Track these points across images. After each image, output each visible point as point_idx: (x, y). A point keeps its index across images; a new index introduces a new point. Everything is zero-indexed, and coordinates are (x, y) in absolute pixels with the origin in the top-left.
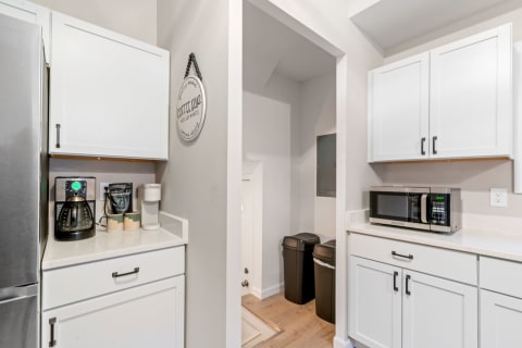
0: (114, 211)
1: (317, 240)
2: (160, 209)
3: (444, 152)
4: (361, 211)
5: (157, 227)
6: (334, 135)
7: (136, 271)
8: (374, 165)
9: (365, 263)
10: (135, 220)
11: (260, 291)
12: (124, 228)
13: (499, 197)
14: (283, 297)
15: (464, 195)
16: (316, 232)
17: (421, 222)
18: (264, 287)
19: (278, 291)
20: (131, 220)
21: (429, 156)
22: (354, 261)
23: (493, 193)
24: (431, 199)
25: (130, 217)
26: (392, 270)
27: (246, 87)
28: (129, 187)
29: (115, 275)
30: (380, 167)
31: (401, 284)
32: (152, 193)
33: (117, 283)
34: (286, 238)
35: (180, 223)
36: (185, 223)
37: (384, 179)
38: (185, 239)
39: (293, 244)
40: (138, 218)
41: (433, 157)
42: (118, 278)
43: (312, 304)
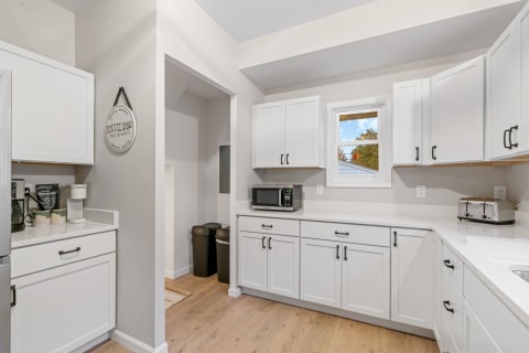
0: (41, 208)
1: (220, 227)
2: (84, 206)
3: (293, 164)
4: (247, 202)
5: (84, 220)
6: (229, 147)
7: (78, 249)
8: (257, 170)
9: (246, 234)
10: (62, 215)
11: (172, 272)
12: (51, 223)
13: (320, 190)
14: (192, 276)
15: (305, 189)
16: (219, 221)
17: (278, 205)
18: (175, 269)
19: (188, 271)
20: (59, 216)
21: (285, 165)
22: (241, 234)
23: (318, 187)
24: (284, 191)
25: (57, 213)
26: (261, 236)
27: (167, 106)
28: (55, 187)
29: (61, 253)
30: (261, 172)
31: (266, 244)
32: (79, 192)
33: (63, 259)
34: (194, 227)
35: (112, 214)
36: (116, 214)
37: (264, 180)
38: (116, 226)
39: (200, 231)
40: (65, 214)
41: (287, 166)
42: (64, 255)
43: (215, 276)
